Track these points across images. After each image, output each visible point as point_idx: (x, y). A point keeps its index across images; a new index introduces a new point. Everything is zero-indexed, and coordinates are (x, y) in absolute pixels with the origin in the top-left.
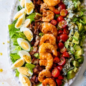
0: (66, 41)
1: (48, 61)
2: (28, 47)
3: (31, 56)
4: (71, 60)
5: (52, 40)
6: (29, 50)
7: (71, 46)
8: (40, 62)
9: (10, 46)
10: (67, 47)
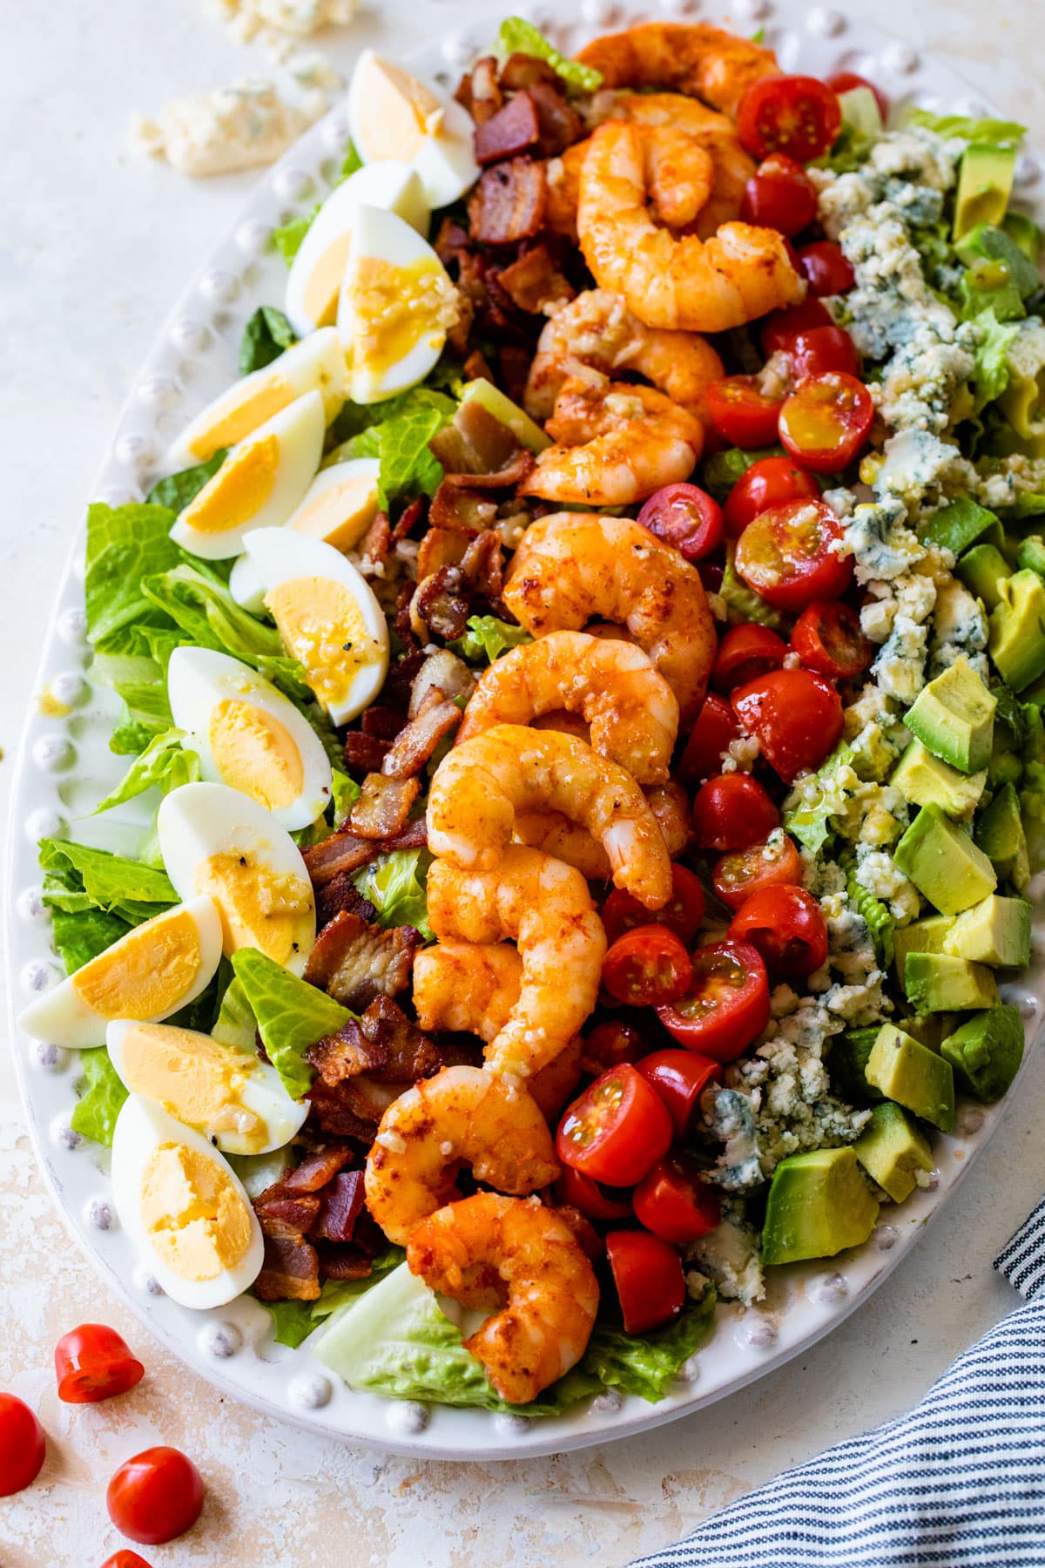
0: (816, 764)
1: (537, 959)
2: (293, 768)
3: (319, 884)
4: (839, 998)
5: (628, 708)
6: (306, 812)
7: (873, 830)
8: (426, 966)
9: (69, 759)
10: (814, 836)
